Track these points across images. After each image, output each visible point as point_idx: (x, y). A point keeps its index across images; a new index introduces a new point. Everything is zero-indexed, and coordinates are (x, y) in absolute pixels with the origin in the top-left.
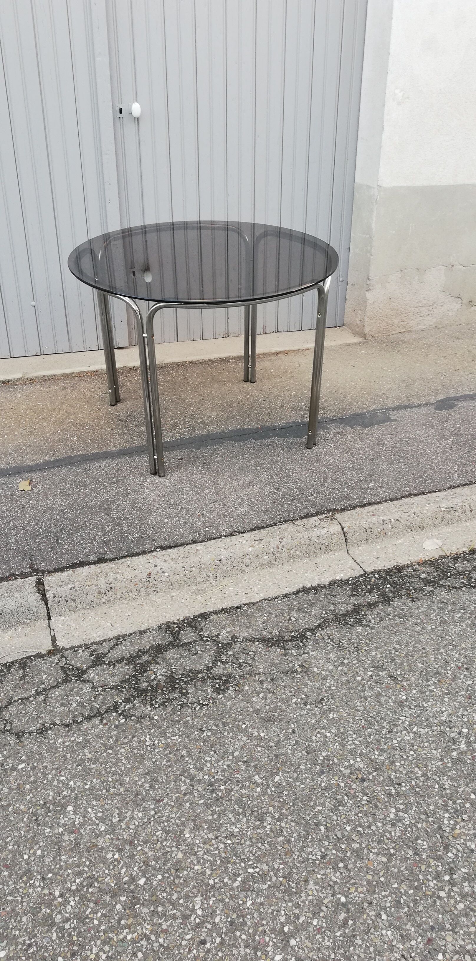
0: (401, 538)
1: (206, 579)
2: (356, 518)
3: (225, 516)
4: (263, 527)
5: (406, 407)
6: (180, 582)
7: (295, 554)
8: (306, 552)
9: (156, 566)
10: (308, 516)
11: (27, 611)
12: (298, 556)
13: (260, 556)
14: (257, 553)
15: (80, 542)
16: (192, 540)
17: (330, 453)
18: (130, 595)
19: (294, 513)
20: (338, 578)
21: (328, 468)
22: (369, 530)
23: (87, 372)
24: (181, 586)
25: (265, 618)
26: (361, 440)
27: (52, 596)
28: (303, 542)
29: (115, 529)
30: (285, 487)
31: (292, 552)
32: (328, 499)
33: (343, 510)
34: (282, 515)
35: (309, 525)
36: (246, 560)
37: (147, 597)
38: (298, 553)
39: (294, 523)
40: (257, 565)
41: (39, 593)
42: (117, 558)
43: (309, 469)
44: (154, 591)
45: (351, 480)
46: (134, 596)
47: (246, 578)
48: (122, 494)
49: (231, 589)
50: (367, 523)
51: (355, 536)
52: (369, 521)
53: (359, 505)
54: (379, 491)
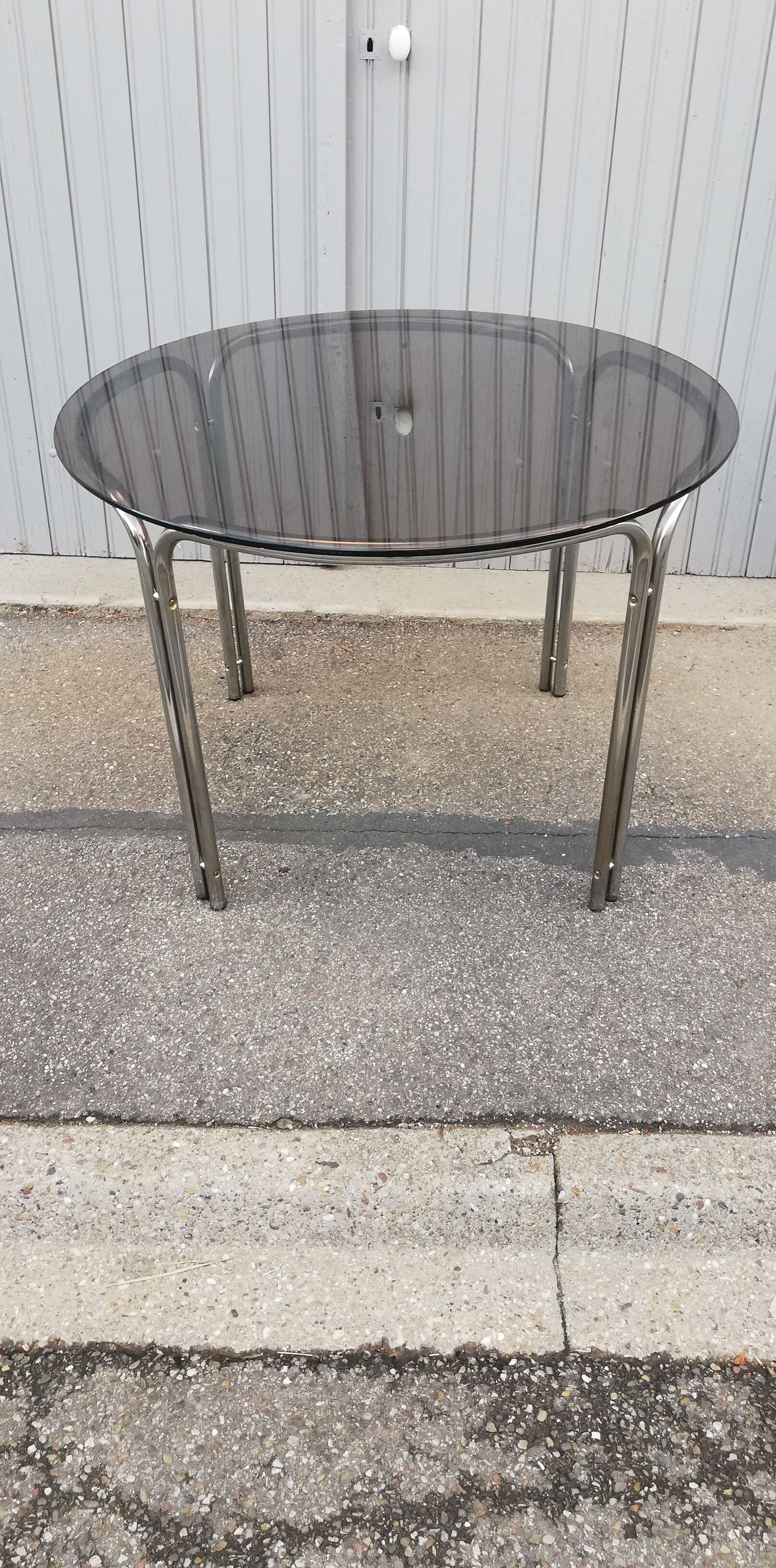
0: (721, 1255)
1: (163, 1234)
2: (610, 1165)
3: (289, 1062)
4: (361, 1123)
6: (97, 1227)
7: (408, 1227)
8: (439, 1229)
9: (52, 1171)
12: (415, 1236)
13: (313, 1211)
14: (305, 1202)
16: (176, 1115)
17: (637, 938)
19: (457, 1102)
20: (487, 1342)
21: (612, 982)
22: (630, 1214)
24: (98, 1237)
25: (215, 1432)
26: (739, 915)
28: (435, 1202)
29: (33, 1033)
30: (475, 1012)
31: (400, 1220)
32: (564, 1079)
33: (591, 1126)
34: (425, 1098)
35: (473, 1155)
36: (276, 1213)
37: (13, 1241)
38: (416, 1226)
39: (441, 1134)
40: (302, 1231)
43: (563, 972)
44: (33, 1231)
45: (652, 1034)
47: (263, 1258)
48: (106, 938)
49: (211, 1281)
50: (631, 1192)
51: (587, 1220)
52: (639, 1187)
53: (639, 1120)
54: (714, 1090)
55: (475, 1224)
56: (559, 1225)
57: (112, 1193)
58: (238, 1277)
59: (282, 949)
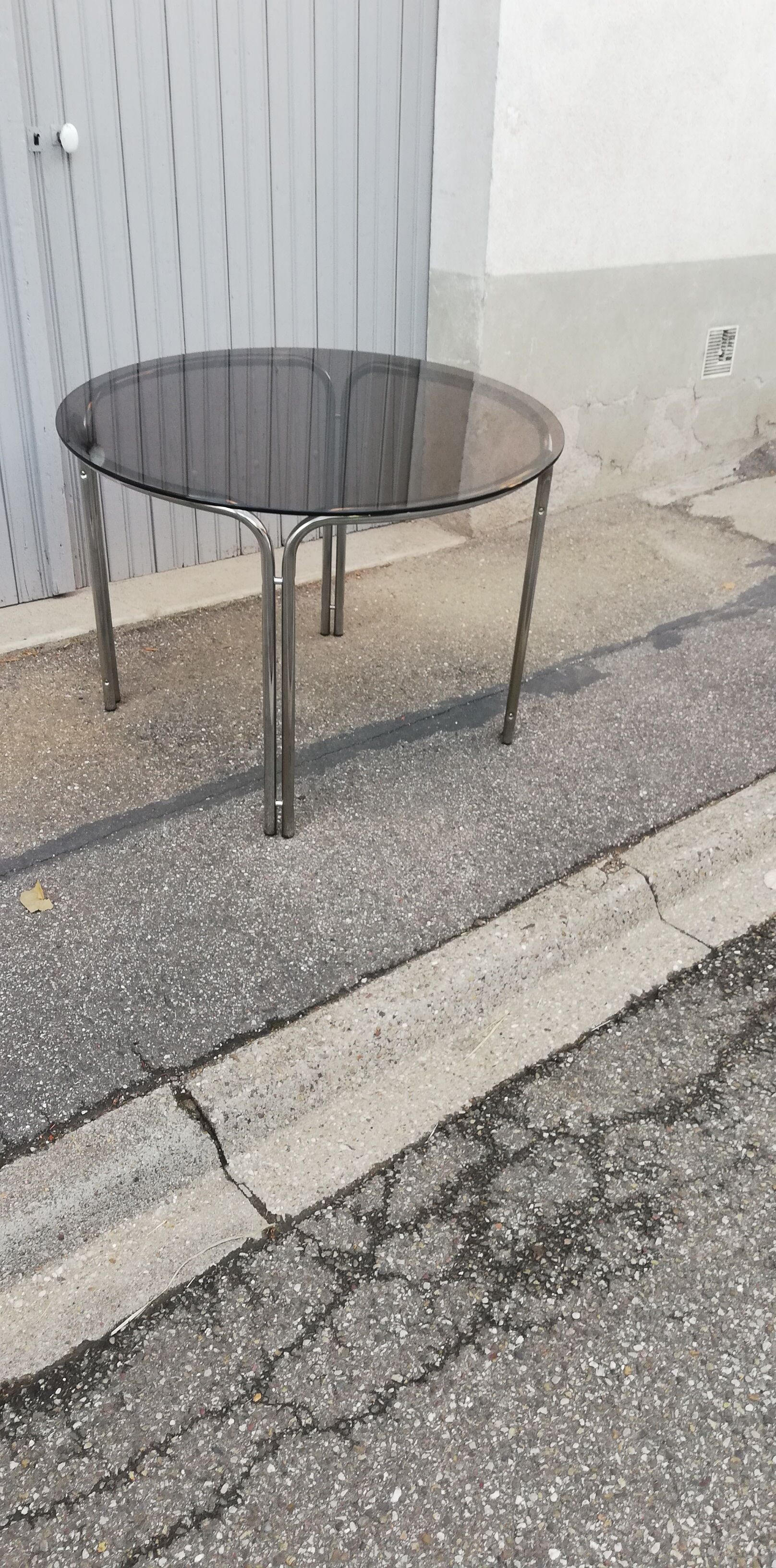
0: (727, 877)
1: (466, 1018)
2: (656, 856)
3: (445, 893)
4: (519, 901)
5: (611, 650)
6: (428, 1035)
7: (589, 939)
9: (382, 1014)
10: (577, 867)
11: (182, 1160)
13: (541, 955)
14: (534, 952)
15: (213, 996)
16: (415, 950)
17: (545, 749)
18: (353, 1079)
20: (678, 967)
21: (558, 775)
22: (683, 874)
23: (25, 651)
24: (431, 1041)
25: (619, 1070)
26: (578, 716)
27: (222, 1117)
28: (597, 916)
29: (266, 957)
30: (511, 820)
32: (592, 830)
33: (624, 847)
35: (592, 884)
36: (523, 969)
37: (381, 1075)
38: (593, 936)
40: (539, 972)
41: (191, 1117)
42: (300, 1013)
43: (531, 781)
44: (390, 1061)
45: (607, 790)
46: (359, 1080)
47: (526, 1001)
48: (238, 884)
49: (514, 1026)
50: (677, 863)
51: (666, 888)
52: (680, 858)
53: (643, 832)
54: (661, 802)
55: (620, 920)
56: (656, 897)
57: (429, 1006)
58: (526, 1016)
59: (362, 839)
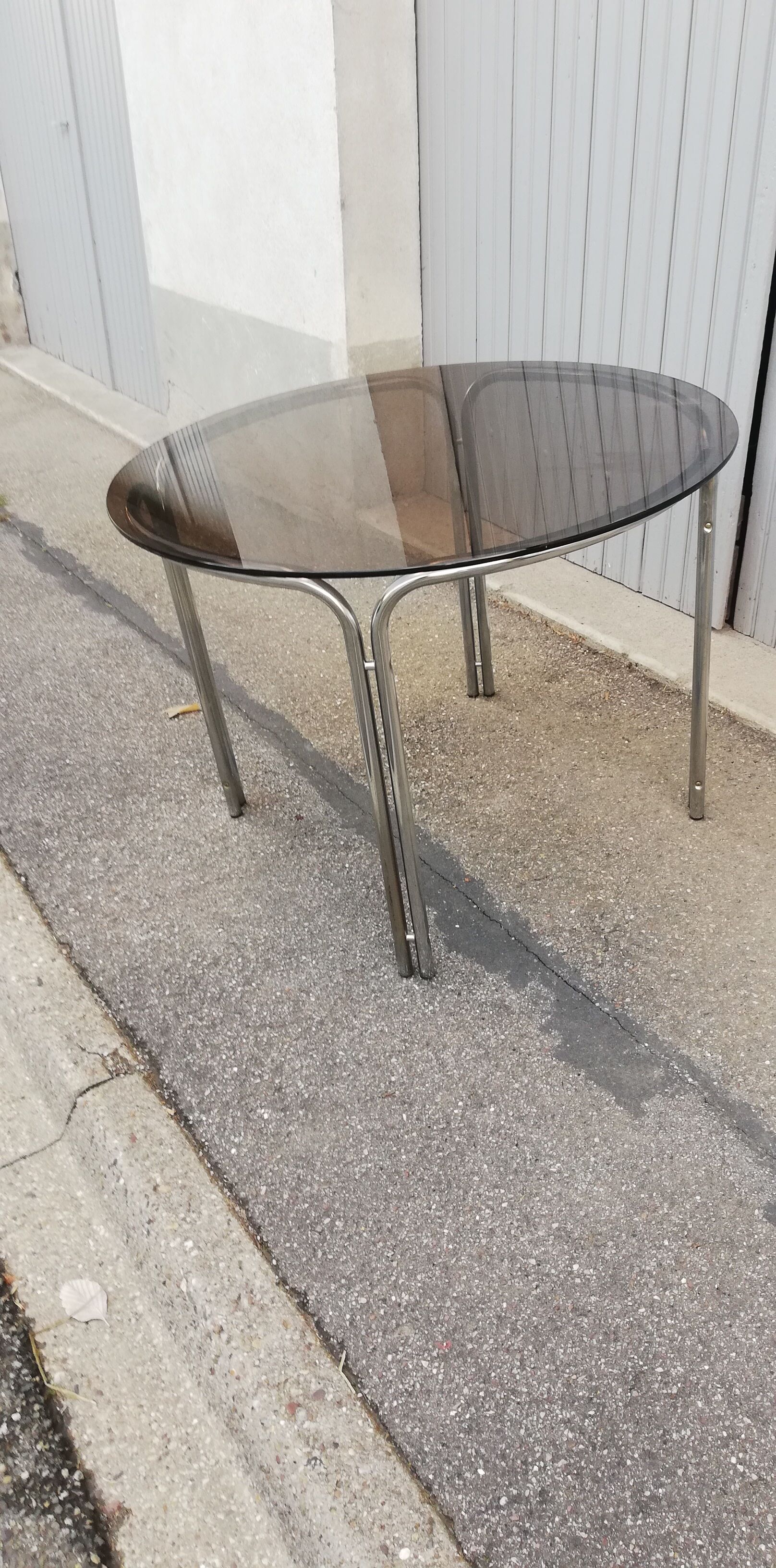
3: (114, 920)
4: (86, 978)
8: (36, 1066)
12: (28, 1060)
14: (11, 991)
17: (389, 1012)
19: (132, 1008)
22: (93, 1148)
30: (226, 971)
33: (158, 1085)
34: (125, 992)
39: (99, 1016)
43: (309, 992)
45: (277, 1070)
50: (102, 1132)
53: (181, 1107)
54: (242, 1134)
55: (45, 1078)
56: (69, 1118)
